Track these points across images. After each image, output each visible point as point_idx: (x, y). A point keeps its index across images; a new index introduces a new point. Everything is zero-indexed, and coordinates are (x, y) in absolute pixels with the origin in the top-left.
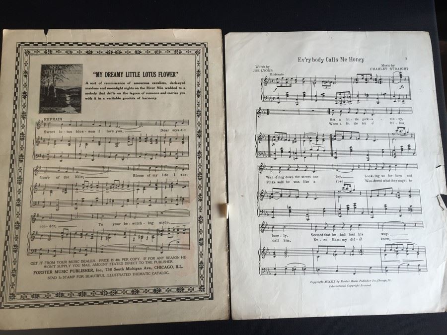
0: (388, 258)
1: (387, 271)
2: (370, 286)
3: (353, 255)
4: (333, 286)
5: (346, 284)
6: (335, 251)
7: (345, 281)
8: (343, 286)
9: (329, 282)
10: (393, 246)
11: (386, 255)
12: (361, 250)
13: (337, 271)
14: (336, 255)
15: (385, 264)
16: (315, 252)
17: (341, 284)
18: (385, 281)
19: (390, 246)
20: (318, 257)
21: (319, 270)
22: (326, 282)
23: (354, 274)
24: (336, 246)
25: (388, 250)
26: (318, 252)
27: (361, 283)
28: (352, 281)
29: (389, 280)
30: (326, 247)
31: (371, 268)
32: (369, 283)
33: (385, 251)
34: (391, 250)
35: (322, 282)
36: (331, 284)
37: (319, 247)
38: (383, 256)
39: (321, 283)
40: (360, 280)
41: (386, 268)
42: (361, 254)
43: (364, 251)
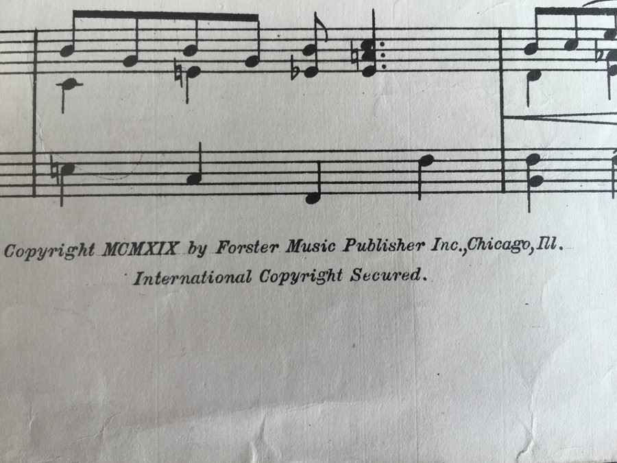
0: (546, 95)
1: (537, 181)
2: (416, 275)
3: (311, 72)
4: (161, 279)
5: (256, 262)
6: (190, 51)
7: (248, 248)
8: (232, 279)
9: (137, 249)
10: (584, 20)
11: (534, 75)
12: (368, 45)
13: (194, 179)
14: (194, 72)
15: (523, 136)
16: (49, 51)
17: (214, 263)
18: (515, 247)
19: (569, 20)
20: (70, 84)
21: (69, 169)
22: (112, 249)
23: (313, 198)
24: (197, 16)
25: (551, 47)
26: (67, 51)
27: (356, 258)
28: (295, 246)
29: (548, 243)
30: (131, 23)
31: (427, 160)
32: (408, 261)
33: (531, 49)
34: (571, 45)
35: (85, 250)
36: (150, 263)
37: (81, 23)
38: (515, 81)
39: (80, 260)
40: (350, 242)
41: (533, 159)
42: (369, 72)
43: (389, 51)
